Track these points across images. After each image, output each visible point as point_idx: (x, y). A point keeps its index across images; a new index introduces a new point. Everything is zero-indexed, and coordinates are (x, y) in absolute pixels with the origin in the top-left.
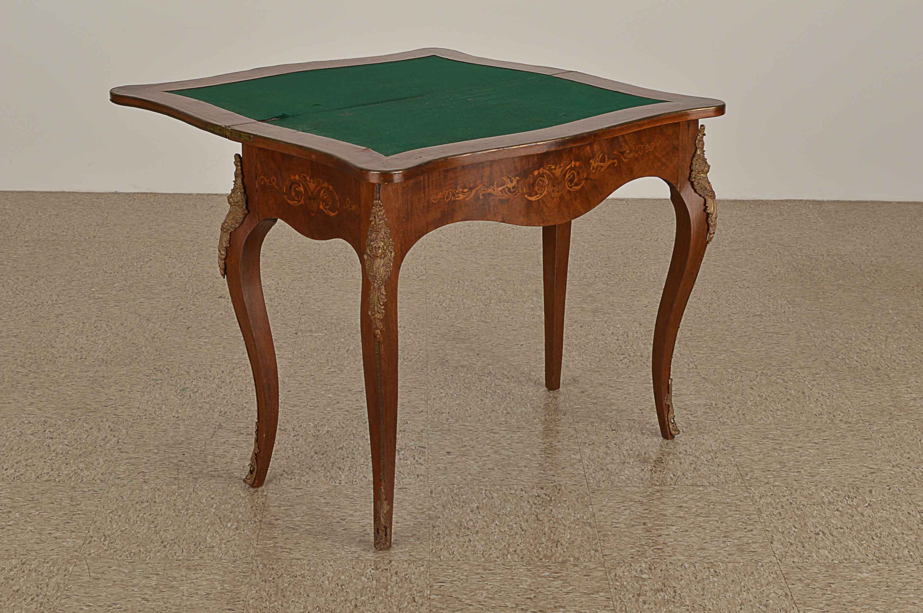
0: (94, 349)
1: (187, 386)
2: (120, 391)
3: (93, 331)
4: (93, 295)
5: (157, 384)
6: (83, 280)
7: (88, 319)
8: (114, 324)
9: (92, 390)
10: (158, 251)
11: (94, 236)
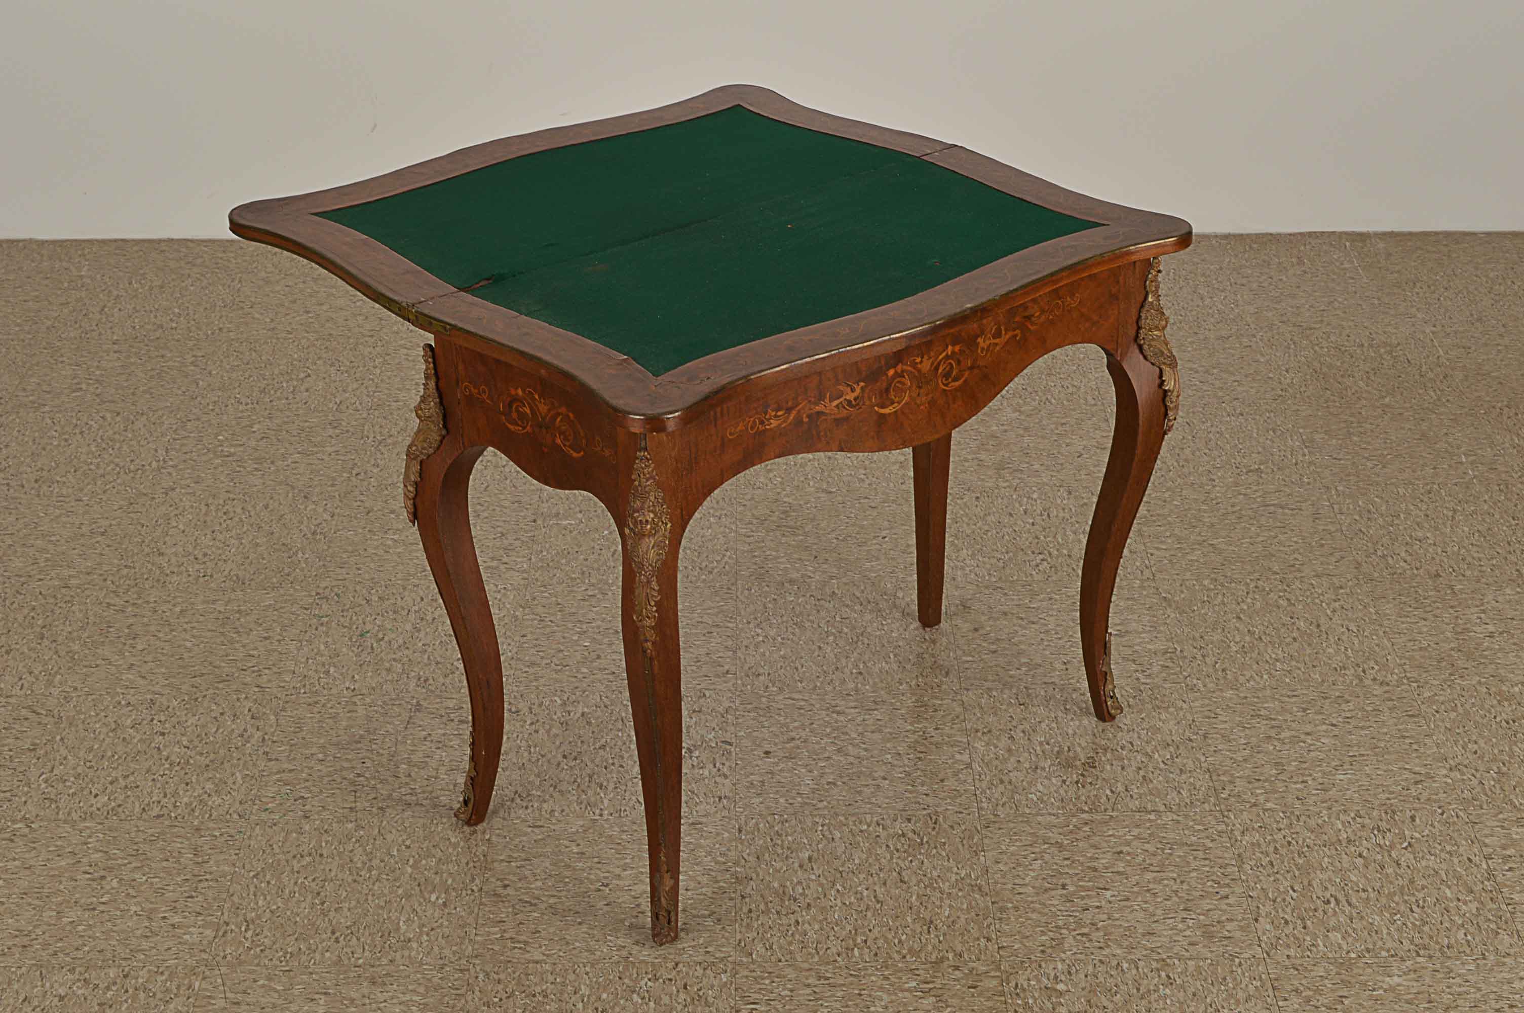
0: (224, 557)
1: (368, 627)
2: (266, 638)
3: (222, 521)
4: (220, 448)
5: (322, 624)
6: (205, 418)
7: (214, 496)
8: (254, 507)
9: (222, 638)
10: (319, 358)
11: (220, 329)
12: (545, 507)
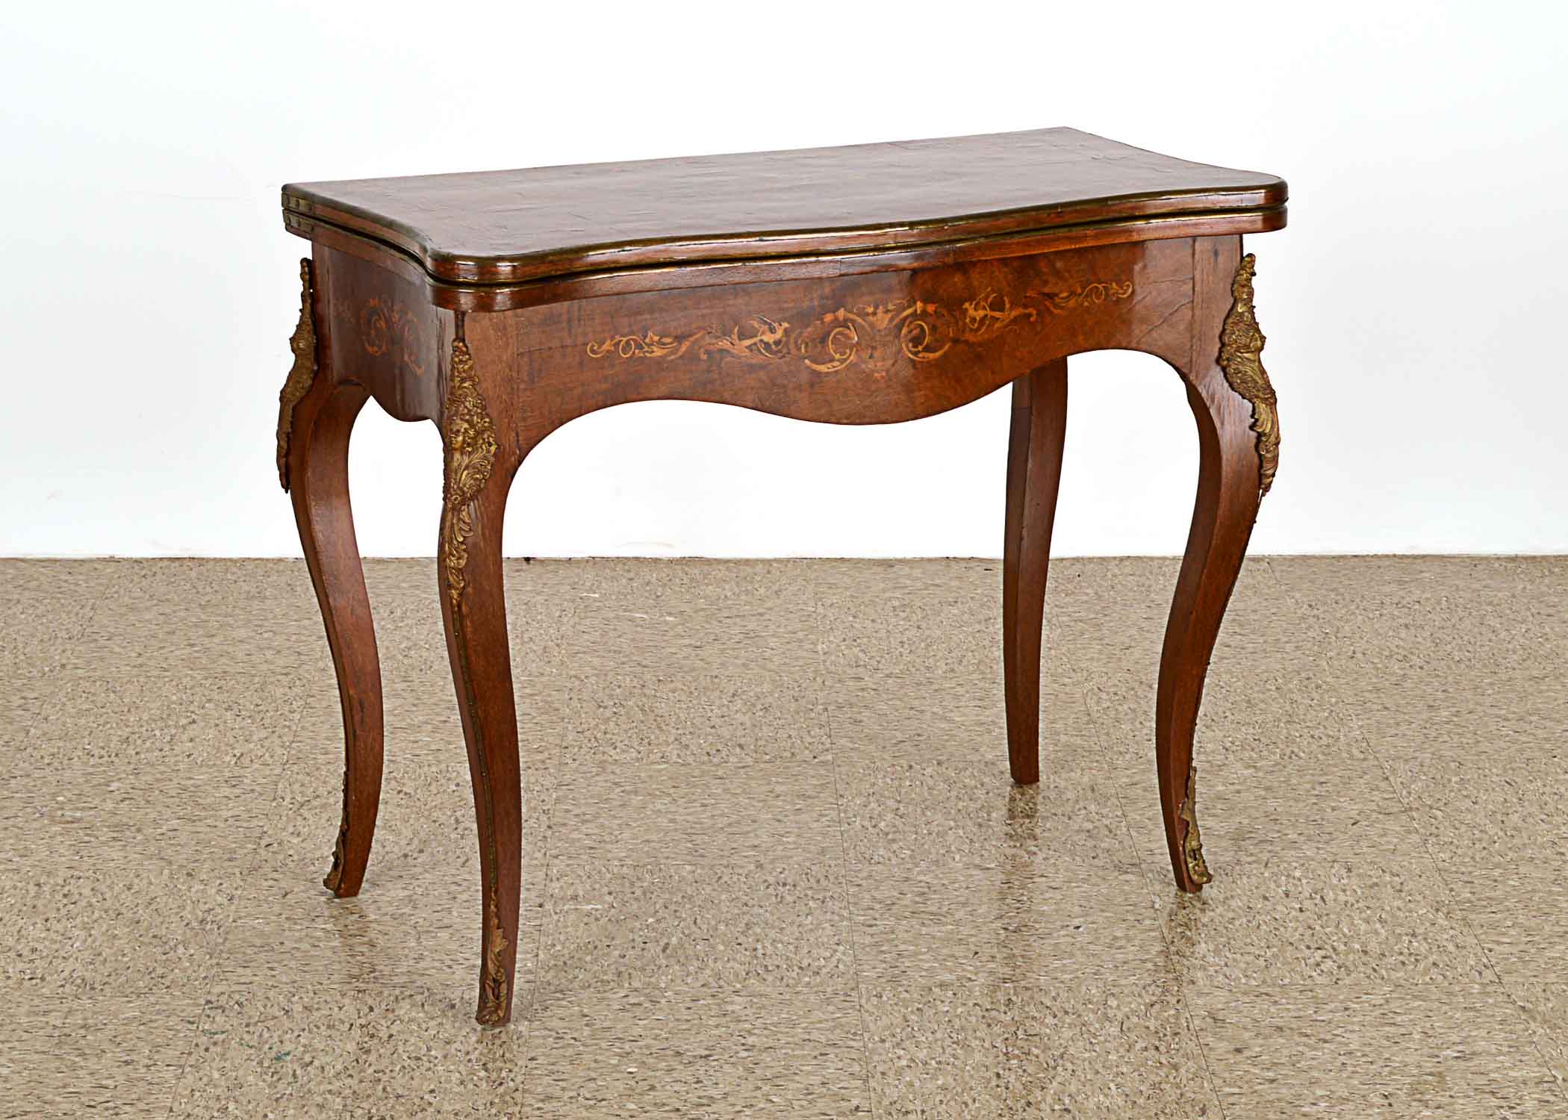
0: (62, 953)
1: (288, 1047)
2: (127, 1063)
3: (61, 905)
4: (60, 813)
5: (215, 1044)
6: (37, 774)
7: (49, 874)
8: (111, 888)
9: (58, 1063)
10: (209, 701)
11: (63, 666)
12: (555, 887)
